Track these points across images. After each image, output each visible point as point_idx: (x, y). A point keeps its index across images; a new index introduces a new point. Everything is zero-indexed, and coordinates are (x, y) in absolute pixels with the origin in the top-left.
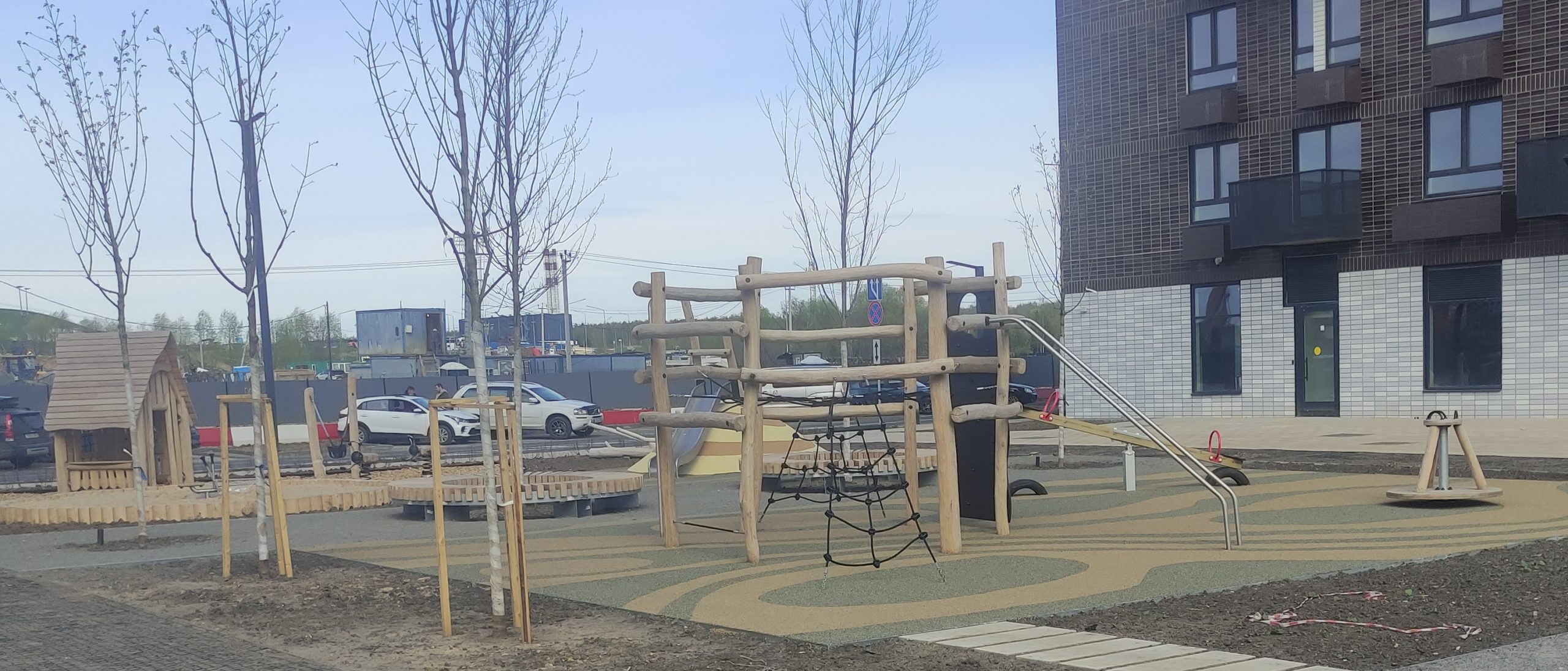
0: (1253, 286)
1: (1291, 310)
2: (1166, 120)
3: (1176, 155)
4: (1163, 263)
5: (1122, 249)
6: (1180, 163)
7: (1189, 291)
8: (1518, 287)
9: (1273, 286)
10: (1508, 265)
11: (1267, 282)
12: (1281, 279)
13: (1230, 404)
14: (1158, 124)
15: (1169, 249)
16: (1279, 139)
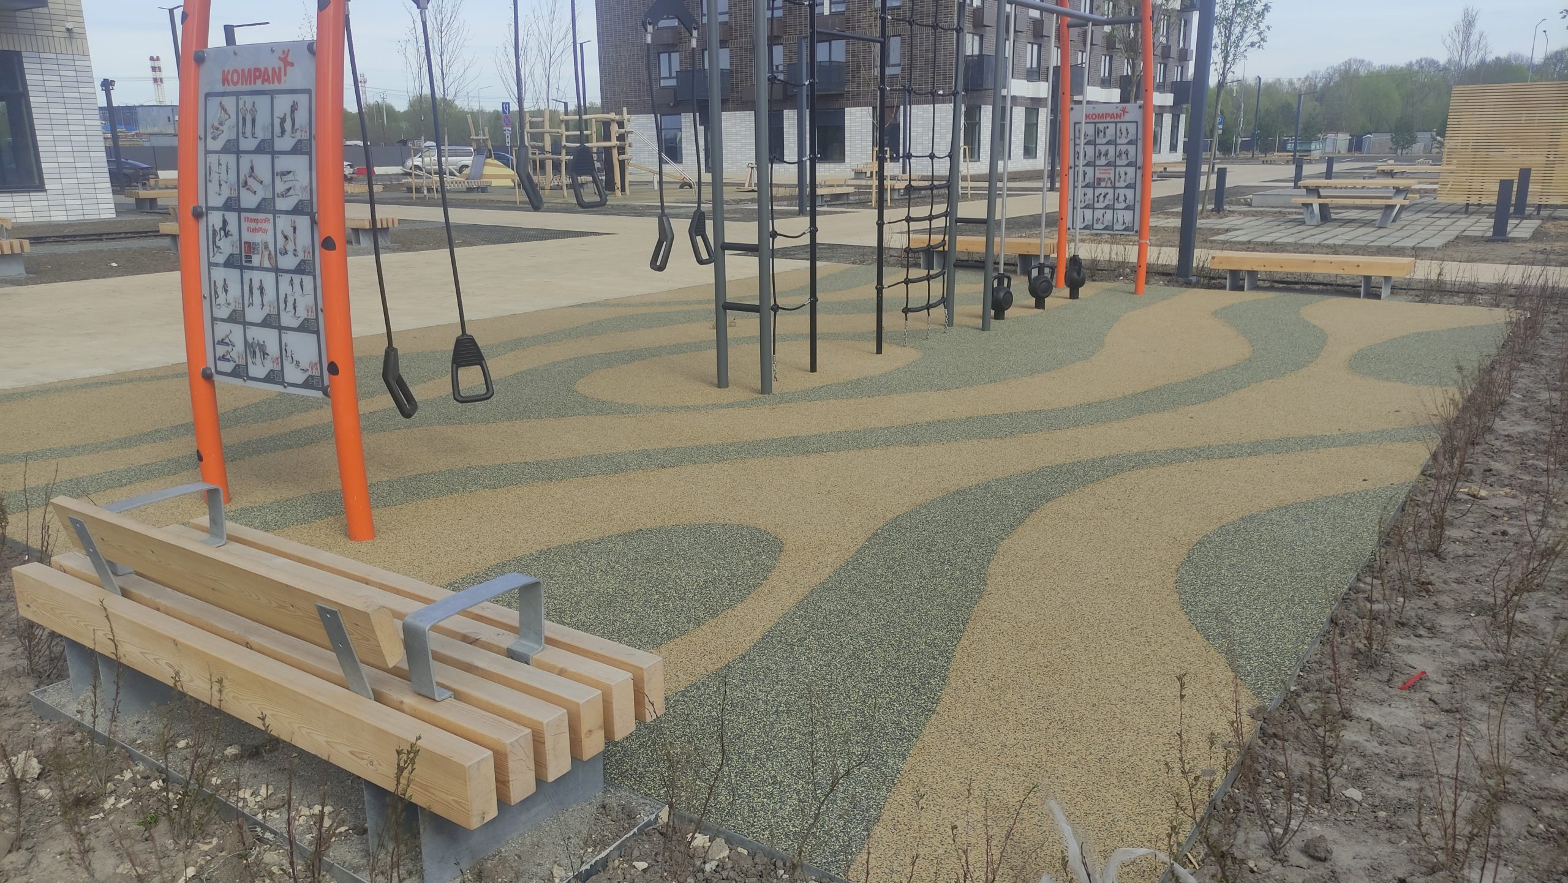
0: (686, 116)
1: (702, 127)
3: (652, 56)
4: (645, 104)
6: (654, 59)
9: (695, 117)
10: (786, 112)
11: (692, 115)
12: (698, 114)
13: (676, 164)
15: (649, 98)
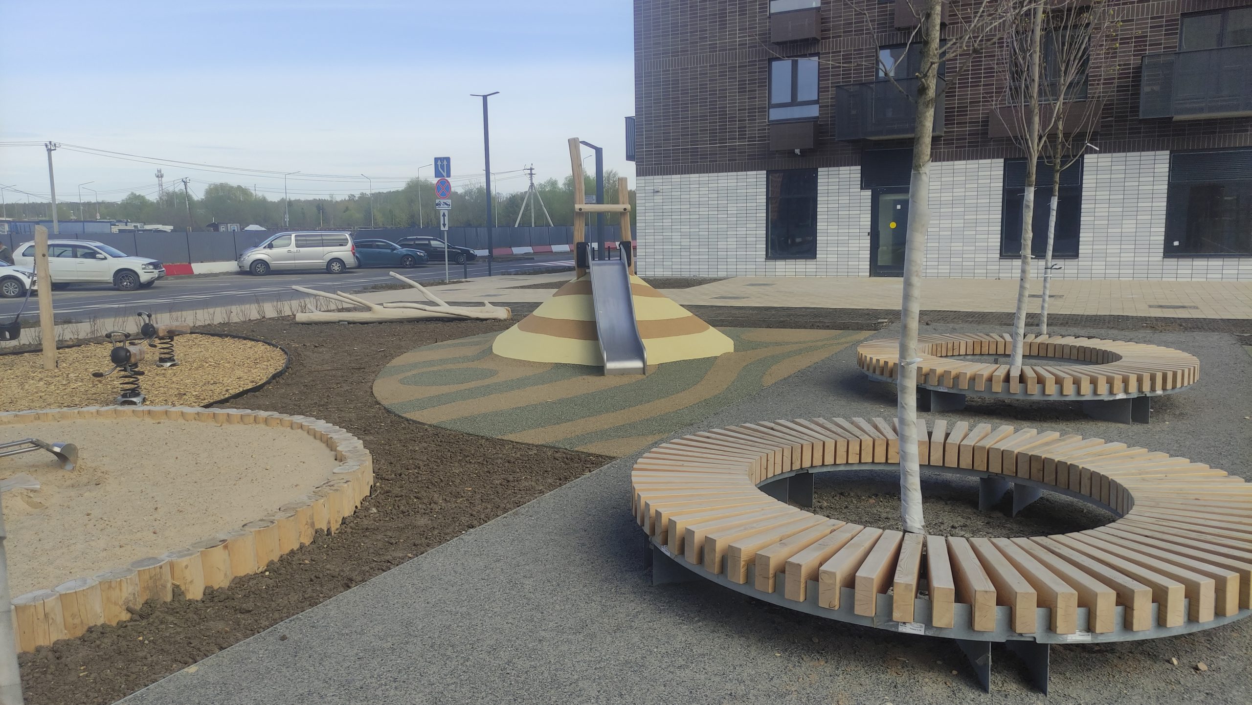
0: (830, 173)
1: (868, 193)
2: (746, 36)
3: (756, 65)
4: (738, 153)
5: (698, 141)
6: (759, 72)
7: (765, 176)
8: (1099, 177)
9: (852, 173)
10: (1090, 158)
11: (844, 171)
12: (859, 167)
13: (804, 266)
14: (738, 40)
15: (746, 141)
16: (862, 54)
